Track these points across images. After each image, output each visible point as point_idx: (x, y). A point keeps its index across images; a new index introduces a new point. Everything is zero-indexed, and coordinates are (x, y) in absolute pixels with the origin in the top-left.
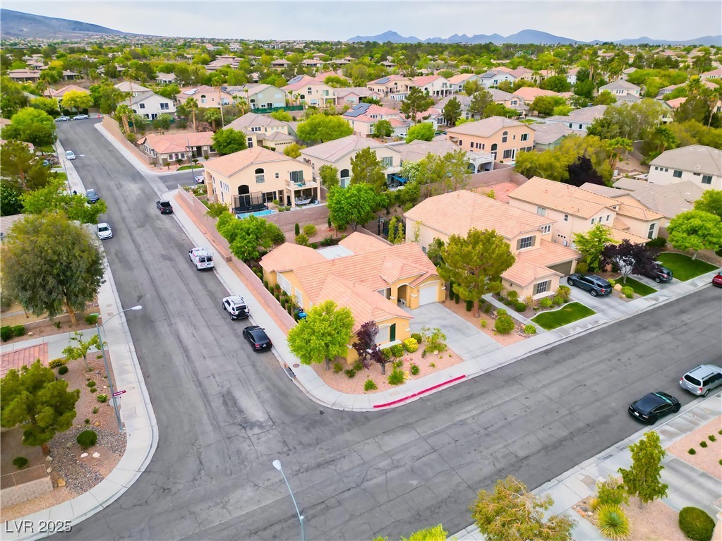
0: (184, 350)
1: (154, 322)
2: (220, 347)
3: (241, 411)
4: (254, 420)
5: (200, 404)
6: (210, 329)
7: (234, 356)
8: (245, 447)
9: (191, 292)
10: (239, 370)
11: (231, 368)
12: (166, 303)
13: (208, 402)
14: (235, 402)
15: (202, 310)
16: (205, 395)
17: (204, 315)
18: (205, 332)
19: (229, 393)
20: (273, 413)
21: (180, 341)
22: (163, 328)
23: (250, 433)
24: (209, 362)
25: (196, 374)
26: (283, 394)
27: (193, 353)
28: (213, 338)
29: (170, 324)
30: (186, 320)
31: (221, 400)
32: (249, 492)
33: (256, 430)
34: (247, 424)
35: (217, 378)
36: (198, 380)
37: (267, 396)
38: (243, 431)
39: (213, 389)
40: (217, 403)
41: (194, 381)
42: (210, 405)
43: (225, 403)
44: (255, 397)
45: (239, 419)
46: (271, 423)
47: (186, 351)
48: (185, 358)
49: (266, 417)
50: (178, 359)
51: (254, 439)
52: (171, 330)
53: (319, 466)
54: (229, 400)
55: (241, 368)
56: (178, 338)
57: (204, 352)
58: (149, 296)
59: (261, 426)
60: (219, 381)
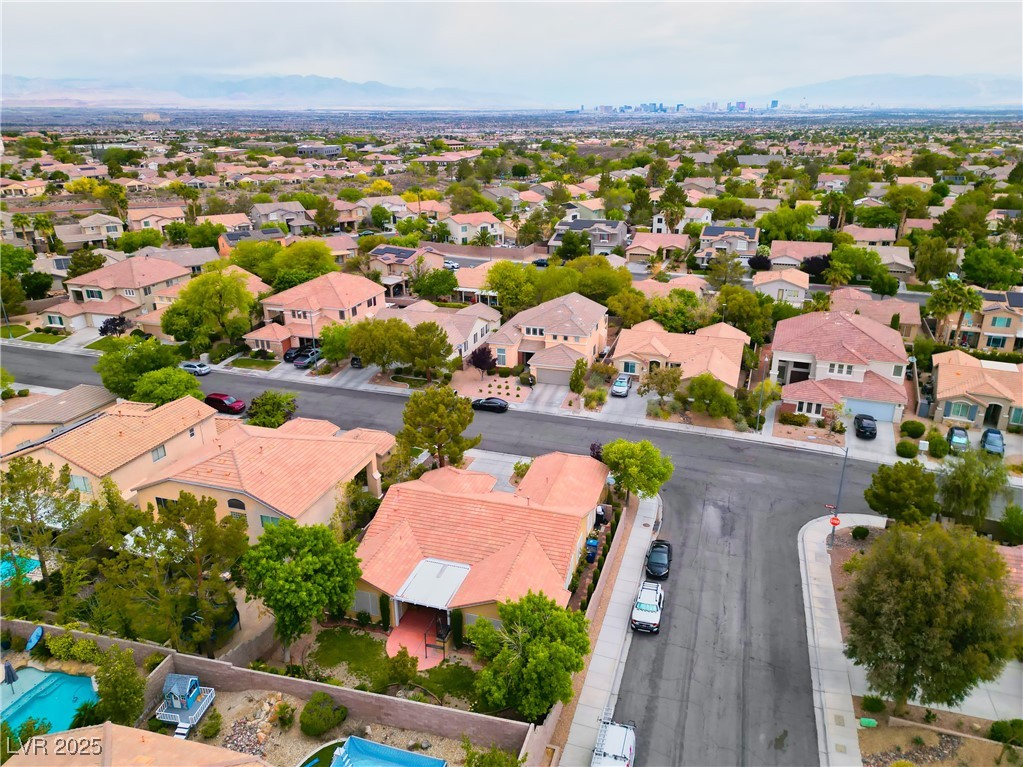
0: (746, 596)
1: (770, 664)
2: (702, 580)
3: (723, 519)
4: (717, 510)
5: (754, 537)
6: (699, 609)
7: (696, 562)
8: (735, 499)
9: (684, 700)
10: (700, 547)
11: (707, 554)
12: (738, 697)
13: (746, 536)
14: (723, 527)
15: (691, 648)
16: (747, 541)
17: (693, 635)
18: (707, 607)
19: (724, 535)
20: (699, 508)
21: (745, 609)
22: (759, 642)
23: (727, 504)
24: (725, 568)
25: (745, 564)
26: (679, 513)
27: (737, 587)
28: (704, 594)
29: (748, 644)
30: (723, 639)
31: (734, 532)
32: (748, 480)
33: (721, 503)
34: (725, 510)
35: (726, 550)
36: (746, 557)
37: (694, 518)
38: (730, 507)
39: (736, 544)
40: (739, 531)
41: (751, 558)
42: (746, 533)
43: (732, 529)
44: (704, 522)
45: (728, 515)
46: (706, 502)
47: (744, 593)
48: (748, 586)
49: (706, 507)
50: (757, 587)
51: (726, 500)
52: (751, 634)
53: (697, 471)
54: (727, 529)
55: (697, 548)
56: (745, 617)
57: (723, 581)
58: (762, 737)
59: (715, 505)
60: (727, 547)
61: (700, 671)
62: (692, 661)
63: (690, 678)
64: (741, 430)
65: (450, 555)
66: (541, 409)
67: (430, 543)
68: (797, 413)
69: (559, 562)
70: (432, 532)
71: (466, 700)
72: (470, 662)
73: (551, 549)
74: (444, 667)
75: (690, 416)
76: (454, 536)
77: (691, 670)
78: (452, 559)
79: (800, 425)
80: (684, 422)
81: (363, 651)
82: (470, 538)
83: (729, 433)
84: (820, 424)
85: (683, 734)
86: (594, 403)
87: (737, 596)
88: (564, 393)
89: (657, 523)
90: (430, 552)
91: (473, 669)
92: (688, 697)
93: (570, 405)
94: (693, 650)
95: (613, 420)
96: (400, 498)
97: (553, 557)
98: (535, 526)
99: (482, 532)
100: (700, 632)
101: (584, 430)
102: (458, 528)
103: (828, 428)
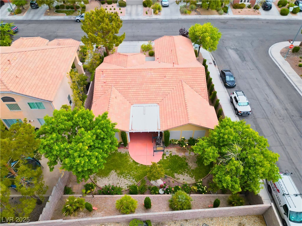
0: (270, 87)
2: (249, 84)
3: (238, 54)
4: (233, 50)
6: (257, 98)
7: (241, 76)
8: (237, 44)
9: (282, 145)
11: (242, 71)
13: (251, 60)
14: (240, 57)
15: (267, 118)
16: (253, 62)
17: (263, 111)
18: (259, 96)
19: (243, 61)
20: (225, 50)
21: (274, 93)
22: (290, 107)
23: (235, 47)
24: (254, 76)
25: (260, 72)
26: (220, 55)
27: (265, 84)
28: (254, 90)
29: (286, 109)
34: (236, 50)
35: (249, 68)
36: (258, 69)
37: (227, 56)
38: (237, 48)
39: (250, 64)
40: (247, 58)
41: (260, 69)
42: (251, 58)
43: (244, 58)
44: (231, 57)
45: (239, 52)
46: (227, 48)
47: (268, 85)
48: (268, 82)
49: (228, 50)
50: (271, 82)
51: (233, 45)
52: (284, 104)
54: (243, 59)
55: (237, 70)
56: (277, 97)
59: (231, 48)
60: (248, 66)
61: (278, 129)
62: (272, 124)
63: (277, 134)
64: (221, 14)
65: (145, 101)
66: (134, 17)
67: (131, 97)
68: (240, 3)
69: (201, 93)
70: (130, 90)
71: (186, 174)
72: (176, 152)
73: (195, 87)
74: (165, 158)
75: (199, 11)
76: (142, 90)
77: (274, 128)
78: (147, 103)
79: (242, 8)
80: (198, 14)
81: (120, 161)
82: (152, 90)
83: (216, 16)
84: (249, 7)
85: (293, 163)
86: (157, 11)
87: (267, 88)
88: (141, 8)
89: (214, 62)
90: (133, 101)
91: (180, 156)
92: (282, 143)
93: (147, 14)
94: (268, 119)
95: (168, 18)
96: (104, 75)
97: (198, 91)
98: (183, 77)
99: (156, 86)
100: (265, 109)
101: (159, 24)
102: (143, 86)
103: (252, 8)
